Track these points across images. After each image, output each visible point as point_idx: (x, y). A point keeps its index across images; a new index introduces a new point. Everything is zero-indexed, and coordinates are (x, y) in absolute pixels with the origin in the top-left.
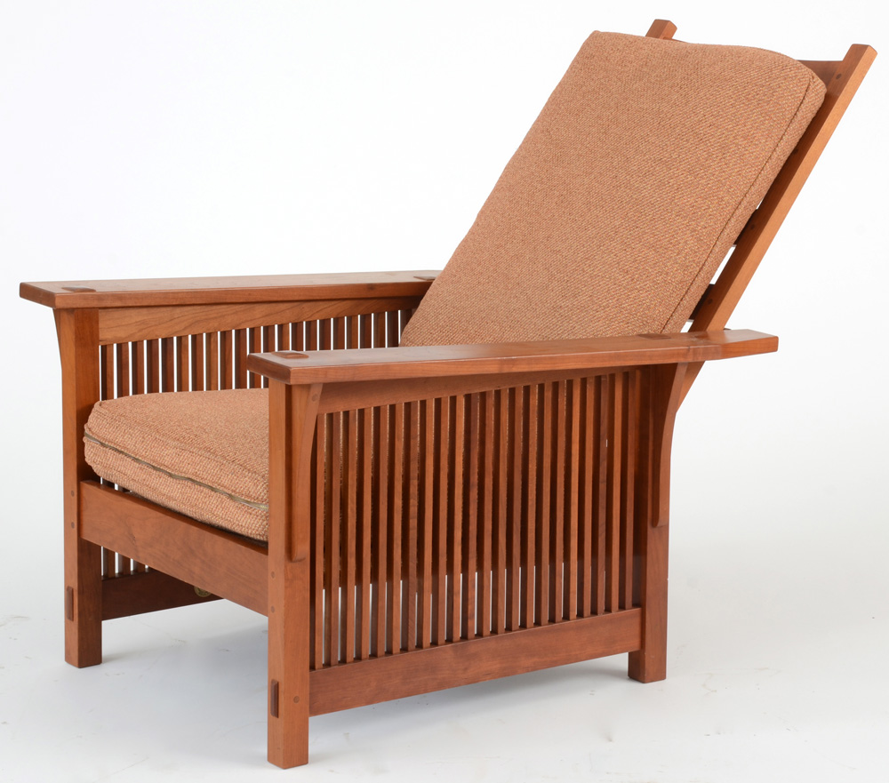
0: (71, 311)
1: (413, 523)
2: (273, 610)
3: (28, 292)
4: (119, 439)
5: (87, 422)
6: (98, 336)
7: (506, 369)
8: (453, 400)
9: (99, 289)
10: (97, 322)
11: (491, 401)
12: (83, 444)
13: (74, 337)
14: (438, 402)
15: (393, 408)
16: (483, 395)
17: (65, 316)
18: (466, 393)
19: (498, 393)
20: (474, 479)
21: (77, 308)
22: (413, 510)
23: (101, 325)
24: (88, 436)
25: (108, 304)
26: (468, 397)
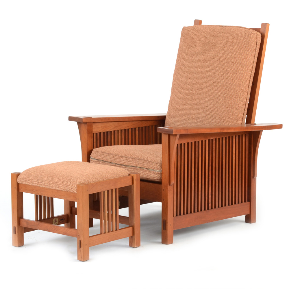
0: (85, 123)
1: (196, 176)
2: (164, 200)
3: (71, 119)
4: (105, 158)
5: (91, 154)
6: (92, 131)
7: (222, 131)
8: (205, 141)
9: (93, 117)
11: (214, 142)
14: (202, 141)
15: (192, 143)
16: (212, 140)
17: (83, 125)
18: (209, 139)
19: (216, 139)
20: (210, 164)
21: (88, 122)
23: (93, 127)
24: (91, 158)
25: (95, 121)
26: (209, 140)
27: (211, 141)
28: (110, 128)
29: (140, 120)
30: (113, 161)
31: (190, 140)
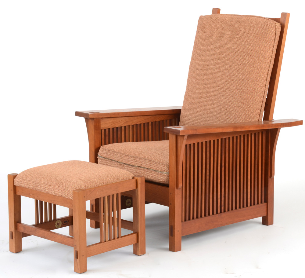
0: (93, 119)
1: (208, 177)
2: (171, 204)
3: (78, 114)
4: (112, 156)
5: (98, 152)
6: (100, 126)
7: (235, 130)
8: (218, 140)
9: (101, 112)
10: (100, 122)
11: (227, 141)
12: (97, 158)
13: (94, 127)
14: (214, 141)
15: (202, 143)
16: (225, 139)
17: (90, 121)
19: (229, 138)
20: (223, 164)
21: (95, 118)
22: (208, 174)
23: (101, 123)
24: (99, 156)
25: (103, 117)
26: (222, 139)
27: (223, 140)
28: (120, 123)
29: (153, 114)
30: (120, 160)
31: (200, 140)
